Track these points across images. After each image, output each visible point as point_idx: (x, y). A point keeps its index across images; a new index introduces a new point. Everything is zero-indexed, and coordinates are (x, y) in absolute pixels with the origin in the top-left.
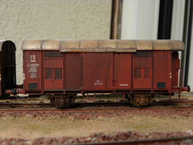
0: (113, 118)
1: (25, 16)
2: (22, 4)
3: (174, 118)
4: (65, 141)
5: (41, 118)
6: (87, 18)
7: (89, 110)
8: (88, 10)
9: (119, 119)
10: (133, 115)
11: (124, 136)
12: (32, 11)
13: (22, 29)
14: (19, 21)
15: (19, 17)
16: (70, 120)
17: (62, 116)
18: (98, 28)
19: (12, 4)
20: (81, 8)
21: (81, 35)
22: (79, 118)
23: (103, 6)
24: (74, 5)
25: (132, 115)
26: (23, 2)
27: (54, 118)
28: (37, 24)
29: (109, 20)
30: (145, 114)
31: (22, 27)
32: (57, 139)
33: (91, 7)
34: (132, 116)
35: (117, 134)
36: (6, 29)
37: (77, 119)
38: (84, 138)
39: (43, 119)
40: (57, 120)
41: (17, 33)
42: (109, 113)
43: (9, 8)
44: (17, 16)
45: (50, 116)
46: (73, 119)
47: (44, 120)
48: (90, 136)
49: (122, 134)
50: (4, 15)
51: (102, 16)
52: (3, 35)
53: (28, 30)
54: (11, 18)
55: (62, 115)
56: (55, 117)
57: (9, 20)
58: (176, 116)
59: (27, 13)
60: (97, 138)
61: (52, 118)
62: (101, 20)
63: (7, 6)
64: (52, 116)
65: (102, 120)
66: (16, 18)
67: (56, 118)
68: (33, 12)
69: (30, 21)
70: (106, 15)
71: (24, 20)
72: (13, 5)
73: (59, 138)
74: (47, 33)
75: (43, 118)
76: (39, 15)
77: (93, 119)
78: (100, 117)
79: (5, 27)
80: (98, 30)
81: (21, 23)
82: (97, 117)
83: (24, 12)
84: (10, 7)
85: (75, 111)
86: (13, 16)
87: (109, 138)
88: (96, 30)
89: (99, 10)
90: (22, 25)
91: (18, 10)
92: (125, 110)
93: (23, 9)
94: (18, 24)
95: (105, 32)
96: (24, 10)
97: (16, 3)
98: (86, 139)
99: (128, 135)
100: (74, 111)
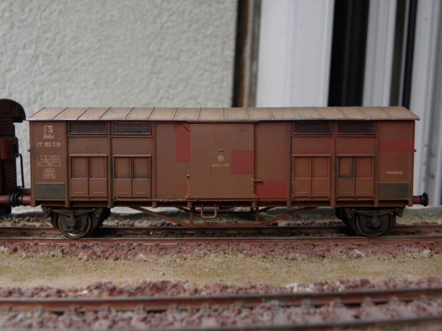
0: (168, 256)
1: (48, 47)
2: (44, 22)
3: (291, 259)
4: (37, 294)
5: (24, 255)
6: (182, 50)
7: (127, 242)
8: (184, 33)
9: (178, 260)
10: (208, 252)
11: (152, 289)
12: (64, 36)
13: (42, 73)
14: (37, 58)
15: (36, 49)
16: (80, 259)
17: (68, 252)
18: (206, 70)
19: (22, 21)
20: (168, 28)
21: (169, 87)
22: (100, 256)
23: (217, 23)
24: (154, 22)
25: (206, 251)
26: (45, 18)
27: (50, 255)
28: (75, 64)
29: (230, 53)
30: (232, 249)
31: (43, 69)
32: (23, 290)
33: (190, 26)
34: (205, 254)
35: (139, 285)
36: (9, 75)
37: (94, 257)
38: (76, 291)
39: (27, 256)
40: (55, 258)
41: (32, 83)
42: (162, 249)
43: (15, 30)
44: (34, 47)
45: (43, 252)
46: (86, 257)
47: (29, 257)
48: (88, 288)
49: (149, 285)
50: (5, 44)
51: (214, 46)
52: (4, 87)
53: (54, 76)
54: (20, 52)
55: (68, 250)
56: (52, 253)
57: (16, 55)
58: (297, 255)
59: (54, 40)
60: (100, 291)
61: (46, 255)
62: (213, 54)
63: (12, 27)
64: (47, 252)
65: (145, 261)
66: (30, 51)
67: (53, 256)
68: (67, 39)
69: (59, 57)
70: (224, 43)
71: (47, 55)
72: (25, 23)
73: (27, 289)
74: (95, 83)
75: (29, 254)
76: (79, 44)
77: (126, 258)
78: (141, 256)
79: (8, 70)
80: (207, 74)
81: (40, 62)
82: (136, 254)
83: (47, 39)
84: (19, 28)
85: (99, 242)
86: (24, 47)
87: (121, 292)
88: (202, 75)
89: (209, 32)
90: (43, 65)
91: (35, 35)
92: (199, 243)
93: (45, 32)
94: (34, 63)
95: (222, 80)
96: (48, 35)
97: (30, 20)
98: (79, 293)
99: (160, 287)
100: (96, 242)
